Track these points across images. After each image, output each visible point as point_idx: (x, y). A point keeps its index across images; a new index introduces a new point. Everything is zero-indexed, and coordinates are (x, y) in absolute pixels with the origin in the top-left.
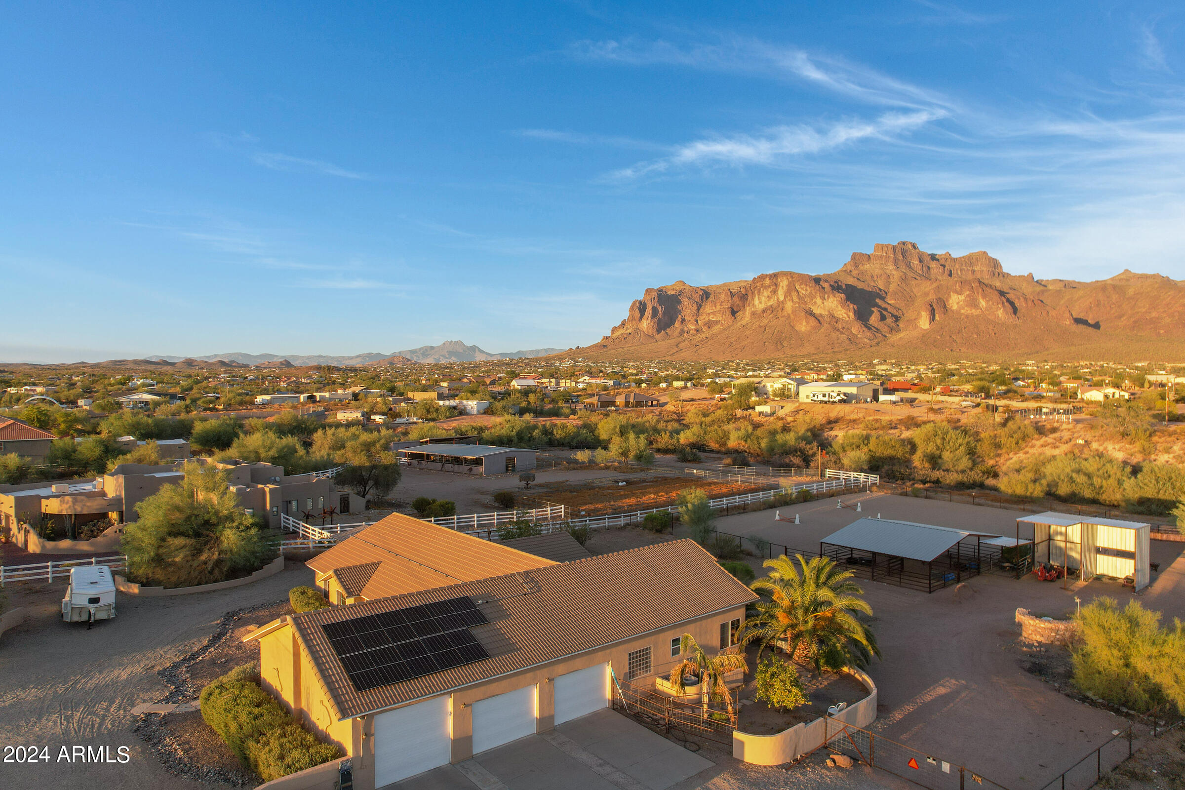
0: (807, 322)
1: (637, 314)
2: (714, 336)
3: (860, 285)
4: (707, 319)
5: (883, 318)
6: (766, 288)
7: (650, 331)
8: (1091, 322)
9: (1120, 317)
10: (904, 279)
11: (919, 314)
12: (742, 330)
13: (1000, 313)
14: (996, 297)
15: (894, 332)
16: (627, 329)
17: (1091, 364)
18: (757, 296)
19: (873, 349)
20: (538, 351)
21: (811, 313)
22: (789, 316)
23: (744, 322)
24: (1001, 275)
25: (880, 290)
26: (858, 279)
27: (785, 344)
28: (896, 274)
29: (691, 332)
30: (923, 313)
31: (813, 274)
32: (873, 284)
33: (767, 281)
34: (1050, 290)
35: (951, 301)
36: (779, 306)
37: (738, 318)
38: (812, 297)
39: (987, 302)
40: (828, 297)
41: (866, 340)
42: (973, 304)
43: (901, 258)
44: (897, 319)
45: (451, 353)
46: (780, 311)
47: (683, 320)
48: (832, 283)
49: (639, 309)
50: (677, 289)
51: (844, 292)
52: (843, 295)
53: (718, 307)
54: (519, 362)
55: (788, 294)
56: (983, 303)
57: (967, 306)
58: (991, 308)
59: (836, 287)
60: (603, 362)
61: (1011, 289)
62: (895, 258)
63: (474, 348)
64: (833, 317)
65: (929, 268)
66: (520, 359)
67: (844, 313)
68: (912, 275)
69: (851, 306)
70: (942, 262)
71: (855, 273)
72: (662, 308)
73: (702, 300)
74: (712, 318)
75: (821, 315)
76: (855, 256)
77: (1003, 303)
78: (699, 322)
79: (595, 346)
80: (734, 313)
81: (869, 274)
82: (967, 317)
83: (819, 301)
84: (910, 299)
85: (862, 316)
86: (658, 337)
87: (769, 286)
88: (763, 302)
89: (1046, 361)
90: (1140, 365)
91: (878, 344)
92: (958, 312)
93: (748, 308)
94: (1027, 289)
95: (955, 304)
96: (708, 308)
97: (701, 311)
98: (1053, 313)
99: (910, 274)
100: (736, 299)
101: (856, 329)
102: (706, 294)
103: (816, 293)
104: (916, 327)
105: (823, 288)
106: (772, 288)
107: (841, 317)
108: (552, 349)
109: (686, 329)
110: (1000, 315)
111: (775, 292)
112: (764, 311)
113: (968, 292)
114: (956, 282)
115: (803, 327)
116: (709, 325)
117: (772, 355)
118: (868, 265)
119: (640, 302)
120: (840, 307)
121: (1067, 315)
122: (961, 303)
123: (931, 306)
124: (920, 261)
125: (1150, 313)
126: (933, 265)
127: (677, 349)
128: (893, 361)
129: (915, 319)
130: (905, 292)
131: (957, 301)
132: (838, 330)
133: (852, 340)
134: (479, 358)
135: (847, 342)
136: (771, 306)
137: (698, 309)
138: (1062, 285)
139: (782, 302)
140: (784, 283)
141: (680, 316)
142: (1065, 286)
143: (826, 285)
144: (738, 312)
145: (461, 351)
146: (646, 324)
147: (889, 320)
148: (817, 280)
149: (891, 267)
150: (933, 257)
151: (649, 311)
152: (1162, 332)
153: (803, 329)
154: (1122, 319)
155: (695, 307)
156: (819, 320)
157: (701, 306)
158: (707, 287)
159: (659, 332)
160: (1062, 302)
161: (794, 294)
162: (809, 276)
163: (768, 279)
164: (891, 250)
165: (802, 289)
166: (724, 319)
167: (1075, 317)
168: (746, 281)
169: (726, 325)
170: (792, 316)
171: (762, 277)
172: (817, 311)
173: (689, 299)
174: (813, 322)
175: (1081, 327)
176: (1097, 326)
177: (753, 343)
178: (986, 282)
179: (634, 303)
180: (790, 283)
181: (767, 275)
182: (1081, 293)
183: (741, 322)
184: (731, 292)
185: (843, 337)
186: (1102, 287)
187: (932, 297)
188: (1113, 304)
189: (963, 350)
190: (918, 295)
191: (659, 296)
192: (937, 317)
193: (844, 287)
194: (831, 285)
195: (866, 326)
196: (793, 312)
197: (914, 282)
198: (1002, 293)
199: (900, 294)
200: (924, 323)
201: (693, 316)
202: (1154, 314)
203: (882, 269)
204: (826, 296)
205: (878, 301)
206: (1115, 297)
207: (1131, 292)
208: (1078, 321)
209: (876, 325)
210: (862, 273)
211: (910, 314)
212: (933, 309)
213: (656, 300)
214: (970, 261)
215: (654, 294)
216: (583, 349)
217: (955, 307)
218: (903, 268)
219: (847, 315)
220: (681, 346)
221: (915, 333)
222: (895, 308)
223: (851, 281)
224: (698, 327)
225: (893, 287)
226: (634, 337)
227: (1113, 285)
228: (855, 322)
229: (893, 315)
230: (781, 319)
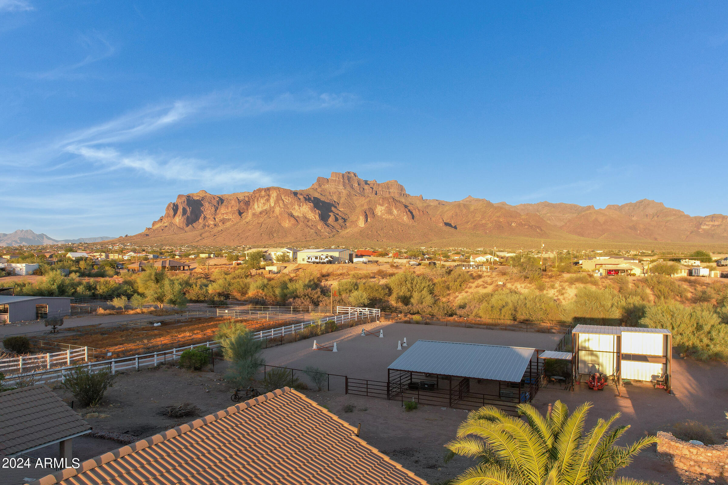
0: (289, 221)
1: (172, 213)
2: (227, 229)
3: (323, 199)
4: (222, 218)
5: (337, 220)
6: (262, 197)
7: (181, 225)
8: (453, 225)
9: (467, 222)
10: (349, 195)
11: (358, 217)
12: (245, 225)
13: (405, 218)
14: (403, 208)
15: (343, 228)
16: (164, 223)
17: (455, 249)
18: (256, 203)
19: (331, 239)
20: (95, 239)
21: (291, 215)
22: (277, 217)
23: (247, 220)
24: (405, 195)
25: (335, 202)
26: (321, 194)
27: (275, 235)
28: (344, 192)
29: (211, 226)
30: (361, 217)
31: (293, 189)
32: (330, 198)
33: (263, 193)
34: (431, 206)
35: (377, 210)
36: (271, 210)
37: (243, 217)
38: (292, 204)
39: (398, 211)
40: (303, 205)
41: (326, 233)
42: (390, 212)
43: (347, 182)
44: (345, 220)
45: (22, 239)
46: (272, 213)
47: (205, 218)
48: (305, 196)
49: (173, 209)
50: (201, 196)
51: (313, 202)
52: (312, 204)
53: (230, 209)
54: (79, 246)
55: (277, 202)
56: (395, 212)
57: (386, 213)
58: (400, 215)
59: (308, 199)
60: (146, 246)
61: (410, 204)
62: (343, 182)
63: (42, 236)
64: (306, 218)
65: (364, 189)
66: (81, 243)
67: (313, 216)
68: (354, 193)
69: (317, 211)
70: (372, 185)
71: (319, 190)
72: (190, 209)
73: (218, 204)
74: (225, 217)
75: (298, 217)
76: (319, 179)
77: (407, 212)
78: (216, 219)
79: (140, 235)
80: (240, 214)
81: (328, 191)
82: (386, 220)
83: (297, 207)
84: (353, 208)
85: (324, 218)
86: (187, 229)
87: (264, 197)
88: (260, 207)
89: (431, 247)
90: (480, 249)
91: (334, 236)
92: (381, 217)
93: (250, 211)
94: (420, 205)
95: (379, 212)
96: (223, 210)
97: (218, 211)
98: (433, 219)
99: (353, 193)
100: (242, 204)
101: (320, 226)
102: (221, 201)
103: (295, 202)
104: (357, 226)
105: (300, 199)
106: (266, 197)
107: (311, 218)
108: (107, 238)
109: (207, 224)
110: (405, 220)
111: (268, 200)
112: (261, 213)
113: (387, 205)
114: (380, 198)
115: (287, 224)
116: (224, 221)
117: (266, 243)
118: (327, 186)
119: (174, 204)
120: (310, 211)
121: (441, 220)
122: (383, 211)
123: (365, 212)
124: (359, 185)
125: (482, 220)
126: (366, 187)
127: (201, 238)
128: (344, 247)
129: (356, 221)
130: (349, 204)
131: (380, 210)
132: (309, 227)
133: (318, 233)
134: (46, 243)
135: (315, 234)
136: (266, 210)
137: (216, 211)
138: (437, 203)
139: (273, 207)
140: (274, 195)
141: (203, 215)
142: (439, 204)
143: (301, 197)
144: (243, 213)
145: (31, 238)
146: (178, 220)
147: (340, 221)
148: (295, 194)
149: (341, 187)
150: (366, 183)
151: (180, 211)
152: (487, 231)
153: (287, 225)
154: (468, 224)
155: (213, 209)
156: (297, 220)
157: (217, 209)
158: (222, 195)
159: (187, 225)
160: (438, 213)
161: (281, 202)
162: (290, 190)
163: (263, 191)
164: (341, 176)
165: (286, 199)
166: (234, 218)
167: (445, 222)
168: (249, 193)
169: (235, 222)
170: (279, 217)
171: (260, 190)
172: (296, 214)
173: (209, 203)
174: (293, 221)
175: (448, 228)
176: (455, 228)
177: (253, 234)
178: (396, 198)
179: (169, 205)
180: (278, 195)
181: (263, 189)
182: (447, 208)
183: (246, 220)
184: (238, 199)
185: (312, 231)
186: (458, 205)
187: (366, 207)
188: (464, 215)
189: (384, 240)
190: (358, 206)
191: (188, 200)
192: (369, 219)
193: (312, 199)
194: (304, 197)
195: (326, 224)
196: (281, 214)
197: (355, 198)
198: (406, 207)
199: (347, 205)
200: (361, 223)
201: (212, 215)
202: (483, 222)
203: (336, 188)
204: (301, 204)
205: (333, 209)
206: (464, 211)
207: (472, 208)
208: (447, 224)
209: (332, 224)
210: (324, 190)
211: (353, 218)
212: (366, 215)
213: (186, 203)
214: (388, 186)
215: (184, 199)
216: (131, 237)
217: (379, 214)
218: (349, 188)
219: (315, 217)
220: (203, 235)
221: (356, 230)
222: (344, 213)
223: (317, 195)
224: (215, 223)
225: (342, 200)
226: (169, 229)
227: (463, 204)
228: (320, 222)
229: (342, 218)
230: (273, 219)
